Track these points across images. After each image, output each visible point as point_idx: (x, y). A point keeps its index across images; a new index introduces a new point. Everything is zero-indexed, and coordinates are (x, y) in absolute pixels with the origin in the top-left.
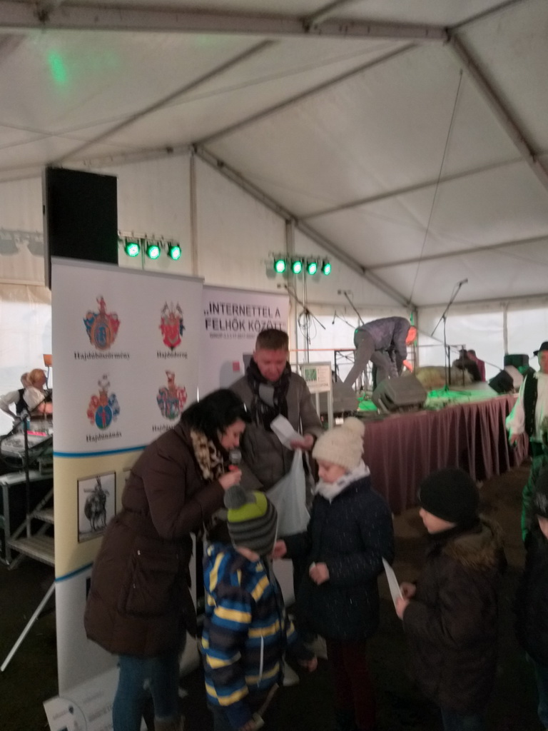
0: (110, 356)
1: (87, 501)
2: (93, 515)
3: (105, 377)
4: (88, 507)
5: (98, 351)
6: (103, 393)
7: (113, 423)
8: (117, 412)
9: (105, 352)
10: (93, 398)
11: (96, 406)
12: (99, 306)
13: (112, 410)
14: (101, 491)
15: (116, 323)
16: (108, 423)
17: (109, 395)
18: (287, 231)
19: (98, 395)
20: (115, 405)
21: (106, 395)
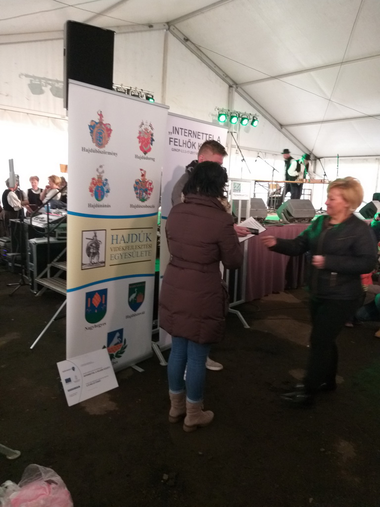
0: (105, 153)
1: (88, 245)
2: (91, 254)
3: (101, 167)
4: (88, 249)
5: (97, 148)
6: (100, 177)
7: (105, 198)
8: (108, 191)
9: (102, 150)
10: (93, 179)
11: (95, 185)
12: (99, 117)
13: (105, 189)
14: (97, 240)
15: (109, 130)
16: (102, 198)
17: (103, 178)
18: (230, 94)
19: (96, 178)
20: (107, 186)
21: (101, 178)
